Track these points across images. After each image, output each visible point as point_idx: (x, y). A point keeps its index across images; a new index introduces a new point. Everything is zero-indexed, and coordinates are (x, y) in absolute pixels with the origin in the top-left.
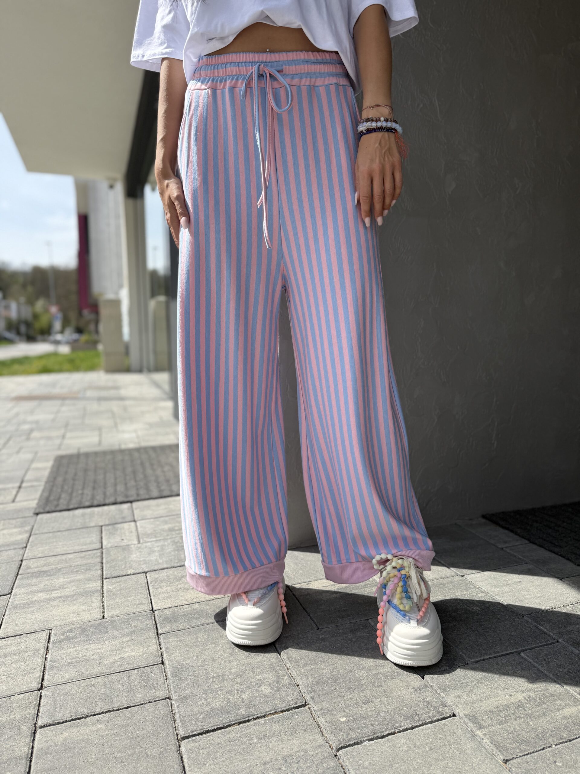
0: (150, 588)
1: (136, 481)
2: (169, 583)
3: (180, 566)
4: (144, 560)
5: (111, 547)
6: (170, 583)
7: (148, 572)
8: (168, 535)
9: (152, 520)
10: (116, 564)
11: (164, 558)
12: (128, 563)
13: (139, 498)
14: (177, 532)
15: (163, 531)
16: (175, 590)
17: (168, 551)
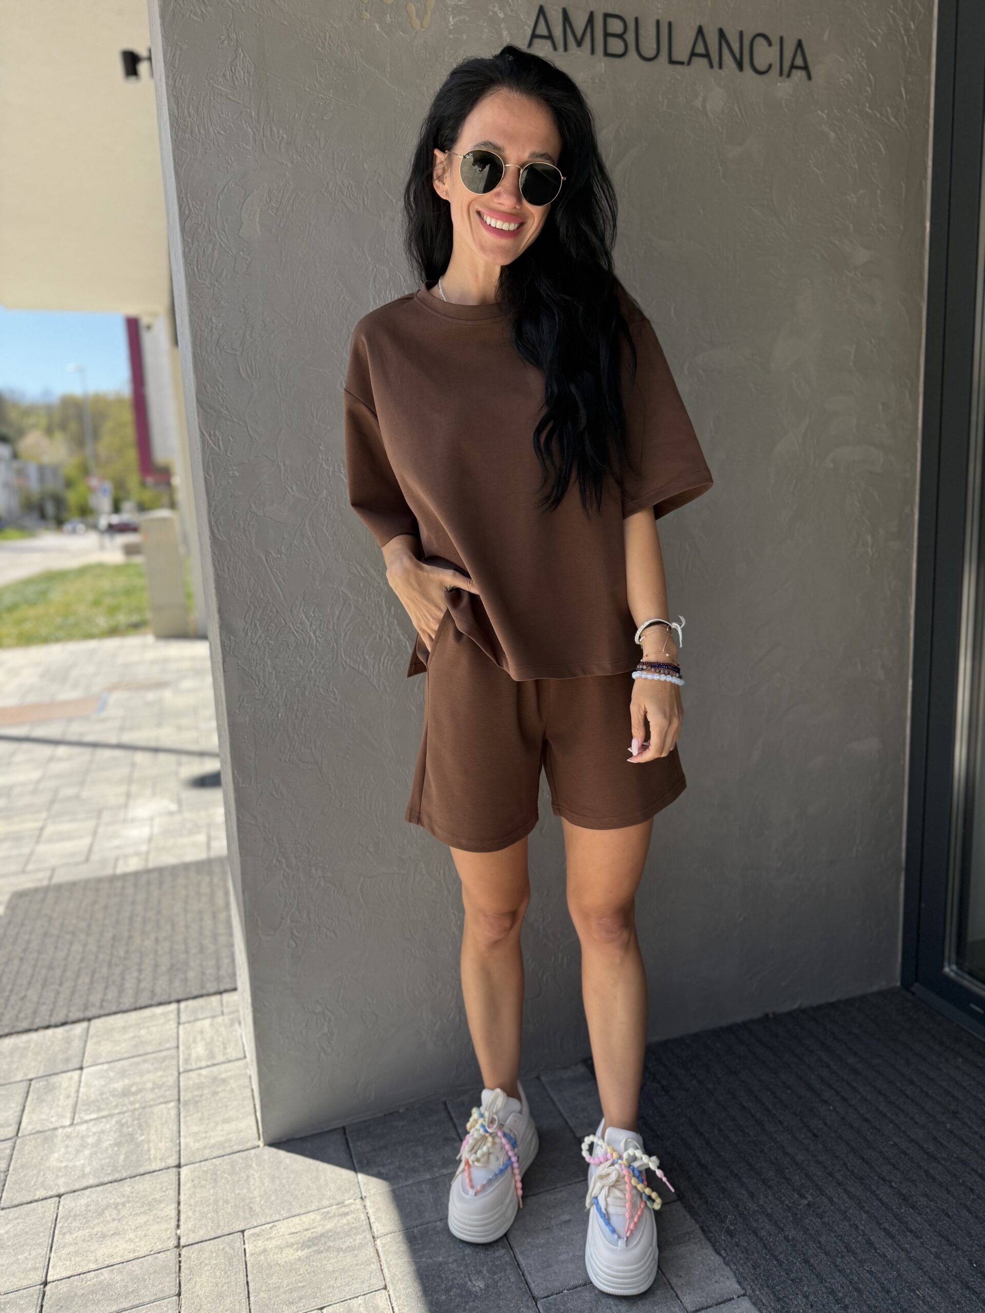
0: (57, 1232)
1: (110, 965)
2: (85, 1221)
3: (111, 1182)
4: (66, 1167)
5: (29, 1135)
6: (85, 1223)
7: (63, 1194)
8: (116, 1106)
9: (106, 1066)
10: (25, 1176)
11: (94, 1163)
12: (42, 1173)
13: (102, 1012)
14: (132, 1099)
15: (113, 1096)
16: (88, 1239)
17: (104, 1145)
